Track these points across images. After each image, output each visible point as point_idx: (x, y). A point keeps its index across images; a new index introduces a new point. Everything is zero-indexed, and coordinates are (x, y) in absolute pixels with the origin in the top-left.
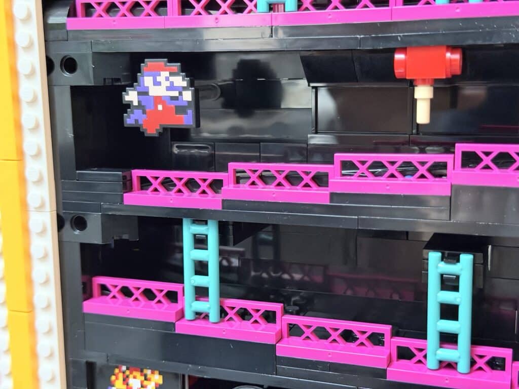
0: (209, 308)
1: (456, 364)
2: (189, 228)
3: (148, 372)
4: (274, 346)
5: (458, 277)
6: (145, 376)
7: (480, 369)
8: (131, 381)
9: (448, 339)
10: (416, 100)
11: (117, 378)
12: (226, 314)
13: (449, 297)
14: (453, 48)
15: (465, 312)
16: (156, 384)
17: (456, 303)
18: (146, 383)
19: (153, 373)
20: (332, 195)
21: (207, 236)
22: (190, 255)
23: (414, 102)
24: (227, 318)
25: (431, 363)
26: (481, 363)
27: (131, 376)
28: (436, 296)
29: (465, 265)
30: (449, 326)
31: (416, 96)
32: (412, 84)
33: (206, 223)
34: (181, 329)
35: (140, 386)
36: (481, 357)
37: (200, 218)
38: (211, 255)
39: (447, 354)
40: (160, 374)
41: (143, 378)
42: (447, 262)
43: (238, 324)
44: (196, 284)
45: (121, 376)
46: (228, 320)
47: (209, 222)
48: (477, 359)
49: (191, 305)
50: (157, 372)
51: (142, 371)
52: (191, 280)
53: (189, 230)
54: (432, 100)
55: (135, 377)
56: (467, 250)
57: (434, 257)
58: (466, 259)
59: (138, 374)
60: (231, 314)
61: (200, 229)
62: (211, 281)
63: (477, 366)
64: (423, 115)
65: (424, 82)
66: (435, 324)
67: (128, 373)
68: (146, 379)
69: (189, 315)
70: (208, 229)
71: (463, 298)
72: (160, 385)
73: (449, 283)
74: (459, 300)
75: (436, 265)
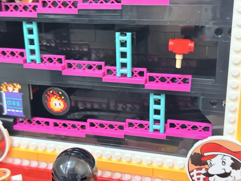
0: (36, 58)
1: (127, 74)
3: (15, 84)
4: (61, 71)
5: (126, 42)
6: (14, 86)
7: (136, 76)
8: (9, 88)
9: (124, 65)
11: (3, 87)
12: (43, 60)
13: (123, 49)
15: (129, 55)
16: (19, 89)
17: (126, 51)
18: (14, 88)
19: (17, 85)
20: (78, 10)
21: (33, 28)
22: (27, 36)
24: (44, 62)
25: (118, 75)
26: (136, 74)
27: (9, 86)
28: (119, 49)
29: (128, 38)
30: (124, 60)
33: (32, 23)
34: (25, 66)
35: (12, 90)
36: (136, 71)
37: (30, 21)
38: (35, 36)
39: (124, 71)
40: (20, 85)
41: (13, 87)
42: (122, 36)
43: (48, 64)
44: (30, 49)
45: (5, 86)
46: (44, 63)
48: (134, 72)
49: (29, 57)
50: (18, 84)
51: (12, 84)
52: (28, 47)
53: (26, 27)
55: (10, 87)
56: (128, 31)
57: (118, 34)
58: (129, 34)
59: (11, 85)
60: (45, 60)
61: (30, 26)
62: (36, 47)
63: (134, 75)
66: (119, 60)
67: (7, 85)
68: (15, 87)
69: (28, 61)
70: (33, 26)
71: (128, 49)
72: (20, 89)
73: (123, 44)
74: (126, 50)
75: (119, 37)
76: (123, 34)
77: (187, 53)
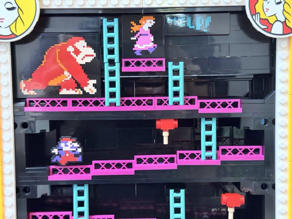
2: (76, 188)
5: (180, 198)
10: (163, 136)
13: (177, 205)
14: (175, 120)
15: (183, 210)
17: (179, 207)
20: (135, 171)
21: (84, 191)
22: (76, 199)
23: (163, 137)
28: (173, 206)
29: (182, 194)
30: (177, 216)
31: (163, 135)
32: (162, 131)
33: (83, 185)
37: (81, 183)
38: (85, 198)
42: (176, 193)
44: (79, 211)
47: (85, 185)
52: (77, 209)
54: (168, 136)
56: (183, 188)
57: (172, 191)
61: (80, 188)
62: (85, 208)
64: (166, 142)
65: (166, 130)
66: (173, 216)
70: (85, 188)
73: (177, 200)
74: (181, 206)
75: (172, 194)
76: (177, 191)
77: (240, 206)
